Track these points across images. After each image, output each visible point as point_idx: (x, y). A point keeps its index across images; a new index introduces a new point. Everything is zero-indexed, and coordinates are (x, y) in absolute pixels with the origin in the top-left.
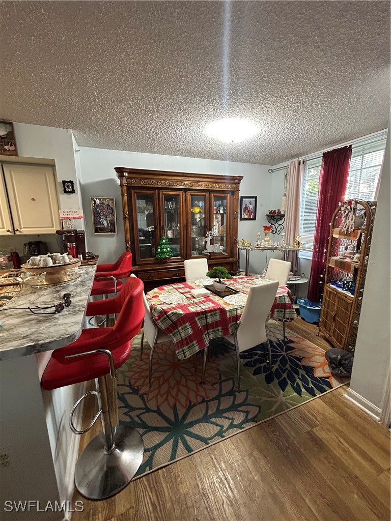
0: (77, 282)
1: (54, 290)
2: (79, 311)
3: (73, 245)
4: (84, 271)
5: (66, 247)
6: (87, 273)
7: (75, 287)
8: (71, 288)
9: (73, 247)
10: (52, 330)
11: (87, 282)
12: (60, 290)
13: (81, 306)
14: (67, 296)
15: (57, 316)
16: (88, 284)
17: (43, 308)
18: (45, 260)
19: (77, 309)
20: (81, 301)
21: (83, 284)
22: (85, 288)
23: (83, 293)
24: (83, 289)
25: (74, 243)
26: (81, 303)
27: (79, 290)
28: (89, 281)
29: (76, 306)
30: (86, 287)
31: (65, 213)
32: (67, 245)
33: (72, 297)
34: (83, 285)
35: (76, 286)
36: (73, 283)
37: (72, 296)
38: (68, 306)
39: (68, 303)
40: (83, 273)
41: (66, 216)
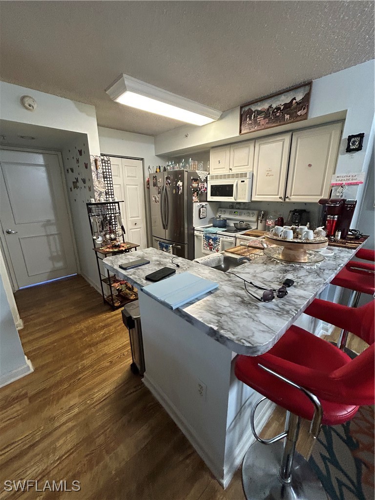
0: (313, 267)
1: (284, 268)
2: (288, 312)
3: (334, 218)
4: (333, 254)
5: (325, 219)
6: (335, 258)
7: (307, 274)
8: (302, 273)
9: (333, 221)
10: (244, 322)
11: (326, 271)
12: (288, 271)
13: (295, 305)
14: (288, 283)
15: (261, 304)
16: (325, 276)
17: (256, 287)
18: (286, 233)
19: (287, 307)
20: (300, 297)
21: (319, 273)
22: (319, 279)
23: (311, 287)
24: (315, 280)
25: (336, 216)
26: (298, 301)
27: (309, 279)
28: (330, 272)
29: (289, 303)
30: (321, 279)
31: (338, 179)
32: (327, 217)
33: (295, 287)
34: (318, 275)
35: (309, 272)
36: (308, 267)
37: (295, 284)
38: (280, 297)
39: (282, 294)
40: (330, 257)
41: (340, 182)
